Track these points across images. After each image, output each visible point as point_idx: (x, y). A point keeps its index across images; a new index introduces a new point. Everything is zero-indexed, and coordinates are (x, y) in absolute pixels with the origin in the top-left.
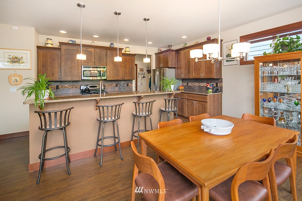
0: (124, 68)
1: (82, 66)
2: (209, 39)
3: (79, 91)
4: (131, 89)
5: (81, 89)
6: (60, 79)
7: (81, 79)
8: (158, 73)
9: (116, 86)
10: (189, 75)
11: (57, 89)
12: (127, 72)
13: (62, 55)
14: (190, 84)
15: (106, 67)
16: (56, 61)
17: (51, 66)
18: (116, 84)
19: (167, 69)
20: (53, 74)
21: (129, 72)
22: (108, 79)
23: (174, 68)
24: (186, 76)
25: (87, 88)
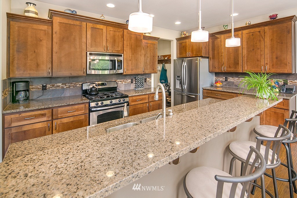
0: (145, 57)
1: (88, 53)
2: (275, 18)
3: (80, 93)
4: (149, 86)
5: (84, 89)
6: (51, 75)
7: (85, 73)
8: (185, 64)
9: (132, 83)
10: (236, 68)
11: (43, 89)
12: (148, 62)
13: (54, 33)
14: (230, 79)
15: (123, 55)
16: (44, 43)
17: (35, 52)
18: (131, 80)
19: (201, 59)
20: (38, 65)
21: (150, 63)
22: (124, 74)
23: (208, 58)
24: (229, 69)
25: (93, 87)
